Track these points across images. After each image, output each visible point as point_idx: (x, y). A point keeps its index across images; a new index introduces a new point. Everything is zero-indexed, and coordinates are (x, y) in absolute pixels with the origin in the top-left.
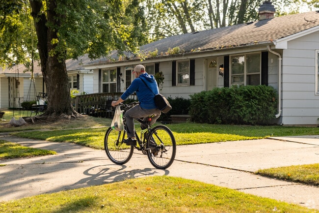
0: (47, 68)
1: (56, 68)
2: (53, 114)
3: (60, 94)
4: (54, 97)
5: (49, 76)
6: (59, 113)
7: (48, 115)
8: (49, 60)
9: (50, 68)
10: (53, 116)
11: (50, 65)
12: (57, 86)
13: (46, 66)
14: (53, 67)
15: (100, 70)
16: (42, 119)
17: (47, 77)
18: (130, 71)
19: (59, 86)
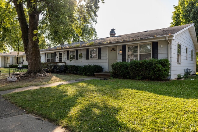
0: (28, 48)
1: (34, 48)
2: (32, 73)
3: (36, 62)
4: (32, 64)
5: (29, 52)
6: (35, 73)
7: (29, 74)
8: (29, 44)
9: (30, 48)
10: (32, 74)
11: (30, 46)
12: (34, 58)
13: (27, 47)
14: (32, 47)
15: (45, 54)
16: (26, 77)
17: (28, 53)
18: (62, 53)
19: (35, 58)
